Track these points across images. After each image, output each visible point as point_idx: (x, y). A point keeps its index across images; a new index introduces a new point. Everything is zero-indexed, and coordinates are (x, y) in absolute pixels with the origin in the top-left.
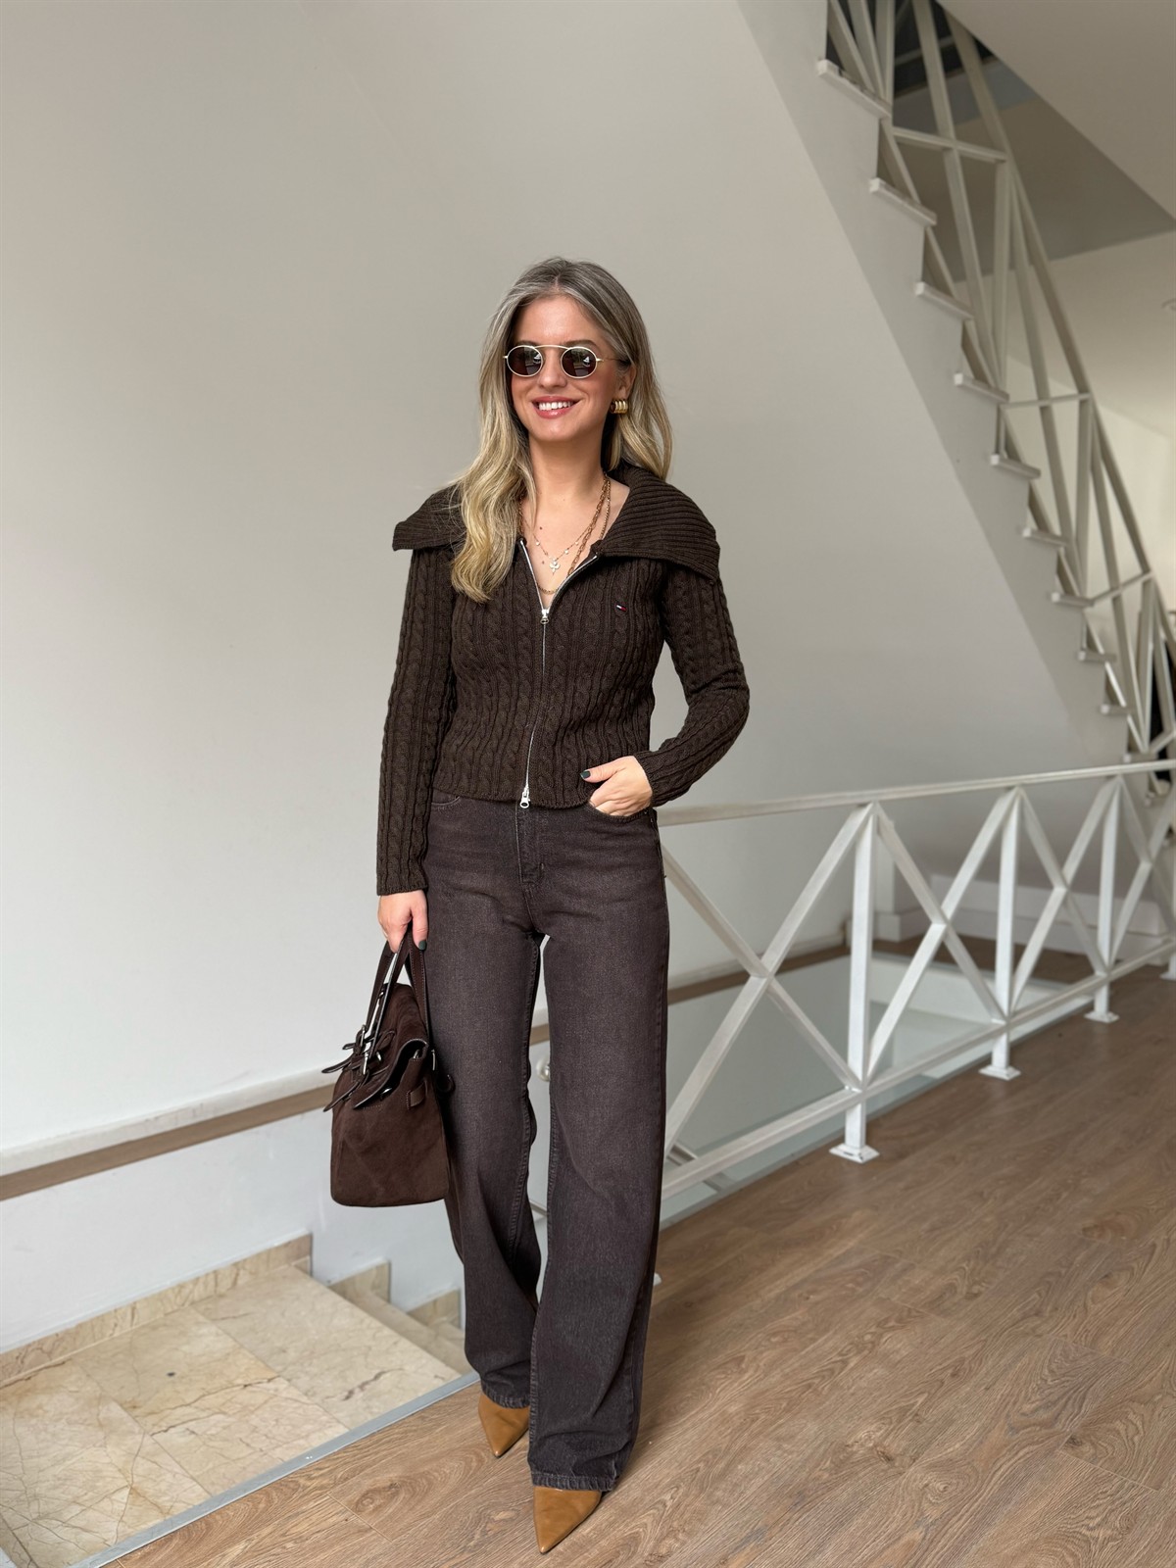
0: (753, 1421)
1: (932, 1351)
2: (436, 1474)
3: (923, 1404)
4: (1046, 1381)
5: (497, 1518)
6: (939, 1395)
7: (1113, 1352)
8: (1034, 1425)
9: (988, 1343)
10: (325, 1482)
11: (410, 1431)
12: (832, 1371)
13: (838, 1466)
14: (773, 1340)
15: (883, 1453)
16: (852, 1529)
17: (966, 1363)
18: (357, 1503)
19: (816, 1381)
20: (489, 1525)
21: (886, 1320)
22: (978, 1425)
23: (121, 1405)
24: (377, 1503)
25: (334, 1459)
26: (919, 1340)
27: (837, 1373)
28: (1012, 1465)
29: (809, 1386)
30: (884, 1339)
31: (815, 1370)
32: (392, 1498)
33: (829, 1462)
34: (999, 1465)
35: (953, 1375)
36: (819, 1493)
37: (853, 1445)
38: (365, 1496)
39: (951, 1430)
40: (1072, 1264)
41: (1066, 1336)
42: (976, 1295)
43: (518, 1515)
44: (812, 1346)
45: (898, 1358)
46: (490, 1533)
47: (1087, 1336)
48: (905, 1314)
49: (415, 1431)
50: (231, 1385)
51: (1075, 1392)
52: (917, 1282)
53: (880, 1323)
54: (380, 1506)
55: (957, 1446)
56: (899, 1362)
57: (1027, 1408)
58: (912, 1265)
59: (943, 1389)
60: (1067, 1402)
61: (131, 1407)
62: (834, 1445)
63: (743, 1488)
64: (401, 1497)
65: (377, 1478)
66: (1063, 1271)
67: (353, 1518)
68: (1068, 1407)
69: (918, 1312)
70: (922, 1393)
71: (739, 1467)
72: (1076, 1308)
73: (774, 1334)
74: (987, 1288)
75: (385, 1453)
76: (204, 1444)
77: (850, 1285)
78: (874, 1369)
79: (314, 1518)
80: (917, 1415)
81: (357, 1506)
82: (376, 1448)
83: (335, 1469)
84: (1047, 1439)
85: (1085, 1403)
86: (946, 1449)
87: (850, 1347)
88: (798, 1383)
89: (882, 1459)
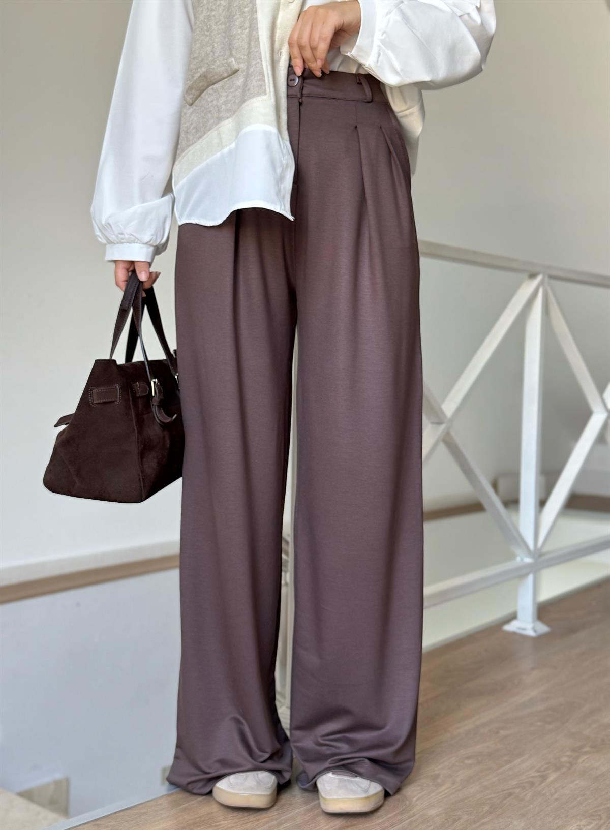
0: (455, 821)
12: (532, 784)
19: (517, 791)
21: (581, 747)
29: (510, 794)
30: (580, 760)
31: (514, 783)
44: (508, 767)
56: (599, 776)
58: (599, 708)
73: (468, 758)
77: (539, 724)
87: (546, 766)
88: (498, 793)
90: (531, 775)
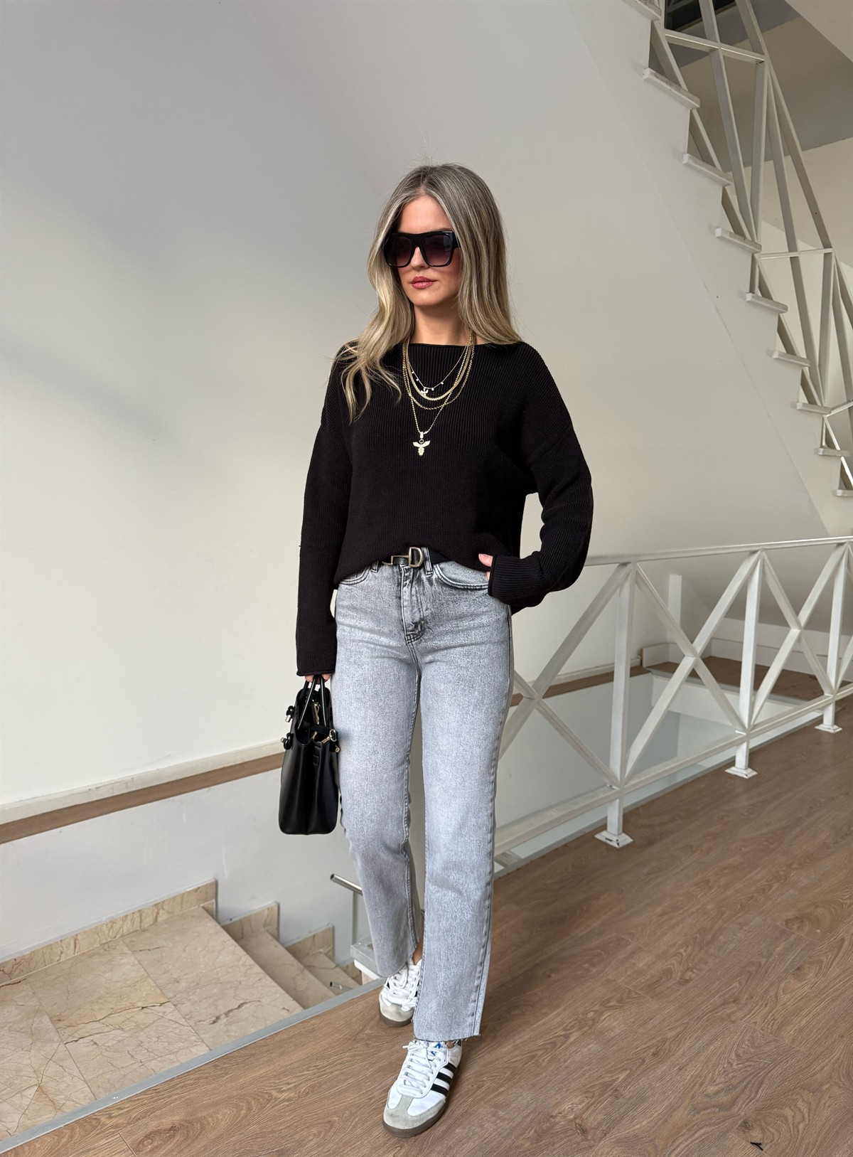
0: (479, 1087)
1: (641, 1030)
2: (210, 1119)
3: (624, 1080)
4: (732, 1064)
6: (638, 1072)
7: (793, 1041)
8: (715, 1106)
9: (689, 1026)
10: (120, 1122)
11: (203, 1078)
12: (554, 1044)
13: (541, 1134)
15: (580, 1125)
17: (668, 1043)
18: (139, 1144)
19: (540, 1053)
21: (609, 1000)
22: (666, 1103)
23: (50, 1018)
24: (155, 1144)
25: (135, 1100)
26: (632, 1020)
27: (559, 1045)
28: (688, 1145)
29: (533, 1057)
30: (603, 1018)
31: (540, 1042)
32: (168, 1141)
33: (532, 1132)
34: (677, 1143)
35: (654, 1054)
37: (556, 1116)
38: (147, 1137)
39: (643, 1106)
40: (772, 953)
41: (755, 1023)
42: (687, 981)
44: (544, 1020)
45: (612, 1035)
47: (773, 1023)
48: (626, 995)
49: (206, 1078)
50: (133, 1006)
51: (754, 1076)
52: (641, 965)
53: (603, 1002)
55: (644, 1123)
56: (612, 1038)
57: (712, 1089)
58: (641, 948)
59: (644, 1066)
60: (746, 1086)
61: (56, 1020)
62: (540, 1115)
64: (176, 1139)
66: (763, 962)
68: (747, 1092)
69: (636, 993)
70: (626, 1069)
72: (768, 997)
74: (697, 975)
75: (176, 1097)
76: (101, 1052)
77: (586, 965)
78: (589, 1044)
80: (616, 1090)
81: (138, 1147)
82: (171, 1092)
83: (132, 1109)
84: (724, 1120)
85: (761, 1089)
86: (634, 1126)
87: (574, 1022)
88: (525, 1054)
89: (579, 1131)
90: (557, 1034)
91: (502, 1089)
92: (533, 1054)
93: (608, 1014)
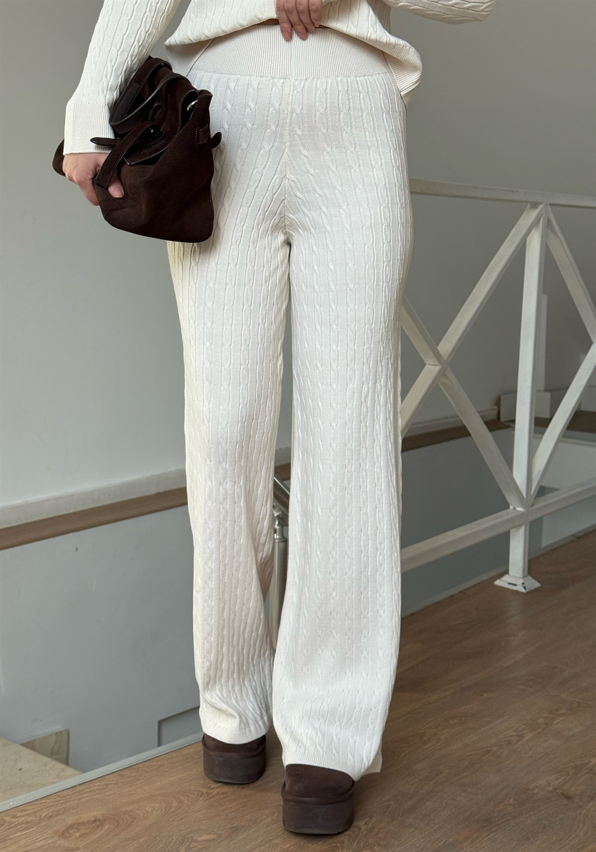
2: (137, 812)
5: (199, 839)
10: (30, 819)
11: (111, 784)
14: (450, 722)
15: (563, 794)
16: (538, 842)
18: (63, 832)
20: (193, 844)
21: (558, 710)
24: (83, 831)
25: (37, 804)
26: (590, 722)
29: (489, 752)
30: (556, 722)
32: (97, 829)
33: (511, 801)
36: (505, 819)
37: (533, 789)
38: (71, 827)
43: (220, 836)
46: (194, 849)
48: (575, 705)
49: (115, 784)
52: (584, 685)
53: (552, 711)
54: (86, 833)
62: (516, 789)
63: (432, 817)
64: (106, 827)
65: (83, 815)
67: (61, 841)
69: (586, 704)
71: (428, 804)
73: (453, 718)
75: (86, 799)
79: (22, 843)
80: (592, 769)
81: (63, 835)
82: (77, 796)
83: (40, 810)
87: (524, 727)
89: (562, 797)
91: (465, 774)
92: (488, 749)
93: (560, 719)
